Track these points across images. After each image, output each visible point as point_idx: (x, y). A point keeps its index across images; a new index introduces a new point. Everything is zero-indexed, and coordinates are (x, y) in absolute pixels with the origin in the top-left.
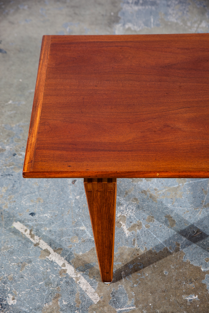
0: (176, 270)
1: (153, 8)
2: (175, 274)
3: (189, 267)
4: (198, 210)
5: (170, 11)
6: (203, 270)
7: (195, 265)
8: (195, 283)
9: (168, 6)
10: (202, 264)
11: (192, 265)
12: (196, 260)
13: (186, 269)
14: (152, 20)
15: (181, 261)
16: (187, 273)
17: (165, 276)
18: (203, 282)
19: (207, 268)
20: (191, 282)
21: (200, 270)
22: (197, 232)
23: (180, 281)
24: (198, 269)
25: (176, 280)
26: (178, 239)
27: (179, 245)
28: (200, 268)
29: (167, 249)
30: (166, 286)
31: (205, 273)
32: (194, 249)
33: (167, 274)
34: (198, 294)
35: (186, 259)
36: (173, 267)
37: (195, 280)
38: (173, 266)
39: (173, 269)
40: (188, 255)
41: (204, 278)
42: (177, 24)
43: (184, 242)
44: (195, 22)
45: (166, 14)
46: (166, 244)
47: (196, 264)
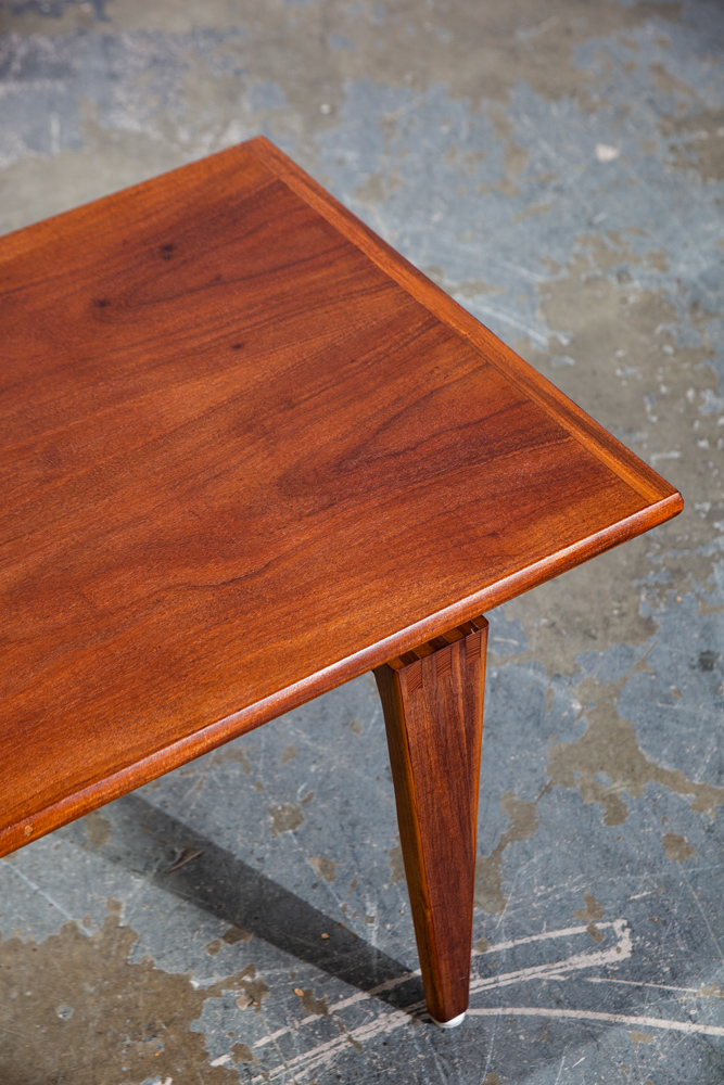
0: (103, 999)
1: (60, 87)
2: (96, 1011)
3: (150, 980)
4: (191, 776)
5: (120, 94)
6: (195, 984)
7: (171, 970)
8: (166, 1035)
9: (113, 77)
10: (194, 965)
11: (161, 972)
12: (176, 954)
13: (137, 989)
14: (55, 128)
15: (121, 964)
16: (141, 1003)
17: (61, 1023)
18: (195, 1026)
19: (211, 976)
20: (153, 1031)
21: (187, 987)
22: (184, 854)
23: (115, 1036)
24: (182, 982)
25: (100, 1033)
26: (116, 887)
27: (117, 906)
28: (188, 978)
29: (74, 928)
30: (61, 1060)
31: (202, 994)
32: (171, 914)
33: (69, 1017)
34: (174, 1074)
35: (139, 955)
36: (92, 989)
37: (167, 1025)
38: (92, 984)
39: (91, 995)
40: (148, 937)
41: (197, 1014)
42: (142, 136)
43: (135, 896)
44: (206, 128)
45: (105, 105)
46: (71, 909)
47: (171, 968)
